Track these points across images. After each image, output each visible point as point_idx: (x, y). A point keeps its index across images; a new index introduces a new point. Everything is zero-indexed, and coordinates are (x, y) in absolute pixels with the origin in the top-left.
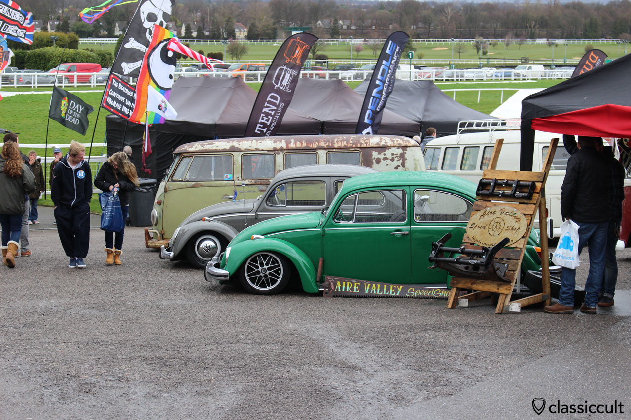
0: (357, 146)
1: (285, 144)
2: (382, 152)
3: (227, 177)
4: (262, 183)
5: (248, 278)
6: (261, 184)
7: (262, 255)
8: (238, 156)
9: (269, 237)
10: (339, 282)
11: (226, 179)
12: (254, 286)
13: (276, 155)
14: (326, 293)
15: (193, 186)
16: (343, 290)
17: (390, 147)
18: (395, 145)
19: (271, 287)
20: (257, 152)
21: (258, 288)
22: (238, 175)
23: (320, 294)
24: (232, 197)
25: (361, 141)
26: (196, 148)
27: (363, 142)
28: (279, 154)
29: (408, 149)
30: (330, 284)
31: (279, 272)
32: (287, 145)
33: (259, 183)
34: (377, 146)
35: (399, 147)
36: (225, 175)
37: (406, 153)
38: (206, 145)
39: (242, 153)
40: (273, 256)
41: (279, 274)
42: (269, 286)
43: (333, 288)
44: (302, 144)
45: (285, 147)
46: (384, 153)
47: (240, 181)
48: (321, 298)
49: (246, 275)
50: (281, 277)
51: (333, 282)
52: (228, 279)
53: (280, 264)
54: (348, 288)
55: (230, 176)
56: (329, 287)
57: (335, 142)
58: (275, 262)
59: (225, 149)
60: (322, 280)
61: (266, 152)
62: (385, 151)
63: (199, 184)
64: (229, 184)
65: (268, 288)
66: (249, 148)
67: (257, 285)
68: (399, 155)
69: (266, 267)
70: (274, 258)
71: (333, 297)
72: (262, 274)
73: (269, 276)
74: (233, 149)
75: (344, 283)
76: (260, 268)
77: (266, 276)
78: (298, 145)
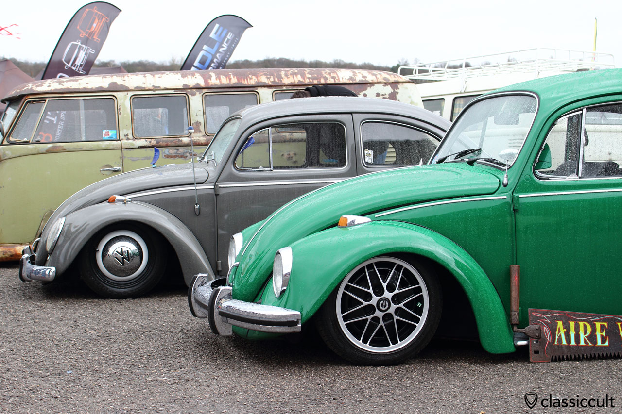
0: (320, 81)
1: (203, 80)
2: (361, 91)
3: (107, 134)
4: (169, 144)
5: (343, 325)
6: (167, 146)
7: (378, 264)
8: (125, 99)
9: (379, 219)
10: (560, 324)
11: (106, 138)
12: (359, 343)
13: (190, 96)
14: (537, 352)
15: (49, 152)
16: (573, 343)
17: (372, 84)
18: (379, 81)
19: (401, 344)
20: (157, 92)
21: (367, 347)
22: (126, 131)
23: (521, 355)
24: (118, 168)
25: (325, 75)
26: (49, 86)
27: (328, 76)
28: (193, 95)
29: (400, 86)
30: (539, 330)
31: (419, 305)
32: (206, 81)
33: (164, 144)
34: (351, 82)
35: (386, 84)
36: (104, 132)
37: (397, 93)
38: (67, 81)
39: (131, 94)
40: (406, 265)
41: (420, 311)
42: (395, 342)
43: (549, 339)
44: (230, 79)
45: (202, 84)
46: (364, 92)
47: (130, 141)
48: (525, 363)
49: (340, 316)
50: (423, 318)
51: (547, 323)
52: (300, 330)
53: (422, 284)
54: (582, 337)
55: (112, 133)
56: (540, 338)
57: (283, 76)
58: (409, 279)
59: (101, 87)
60: (523, 322)
61: (172, 92)
62: (366, 89)
63: (60, 146)
64: (111, 147)
65: (392, 348)
66: (143, 86)
67: (365, 341)
68: (387, 96)
69: (388, 295)
70: (406, 271)
71: (552, 360)
72: (378, 314)
73: (396, 318)
74: (115, 88)
75: (572, 324)
76: (375, 299)
77: (387, 317)
78: (225, 81)
